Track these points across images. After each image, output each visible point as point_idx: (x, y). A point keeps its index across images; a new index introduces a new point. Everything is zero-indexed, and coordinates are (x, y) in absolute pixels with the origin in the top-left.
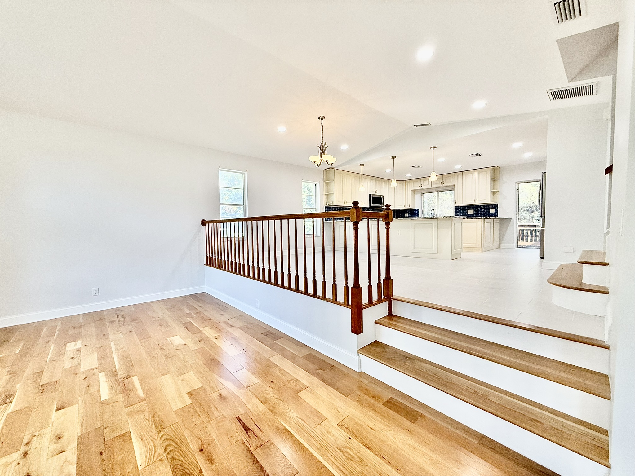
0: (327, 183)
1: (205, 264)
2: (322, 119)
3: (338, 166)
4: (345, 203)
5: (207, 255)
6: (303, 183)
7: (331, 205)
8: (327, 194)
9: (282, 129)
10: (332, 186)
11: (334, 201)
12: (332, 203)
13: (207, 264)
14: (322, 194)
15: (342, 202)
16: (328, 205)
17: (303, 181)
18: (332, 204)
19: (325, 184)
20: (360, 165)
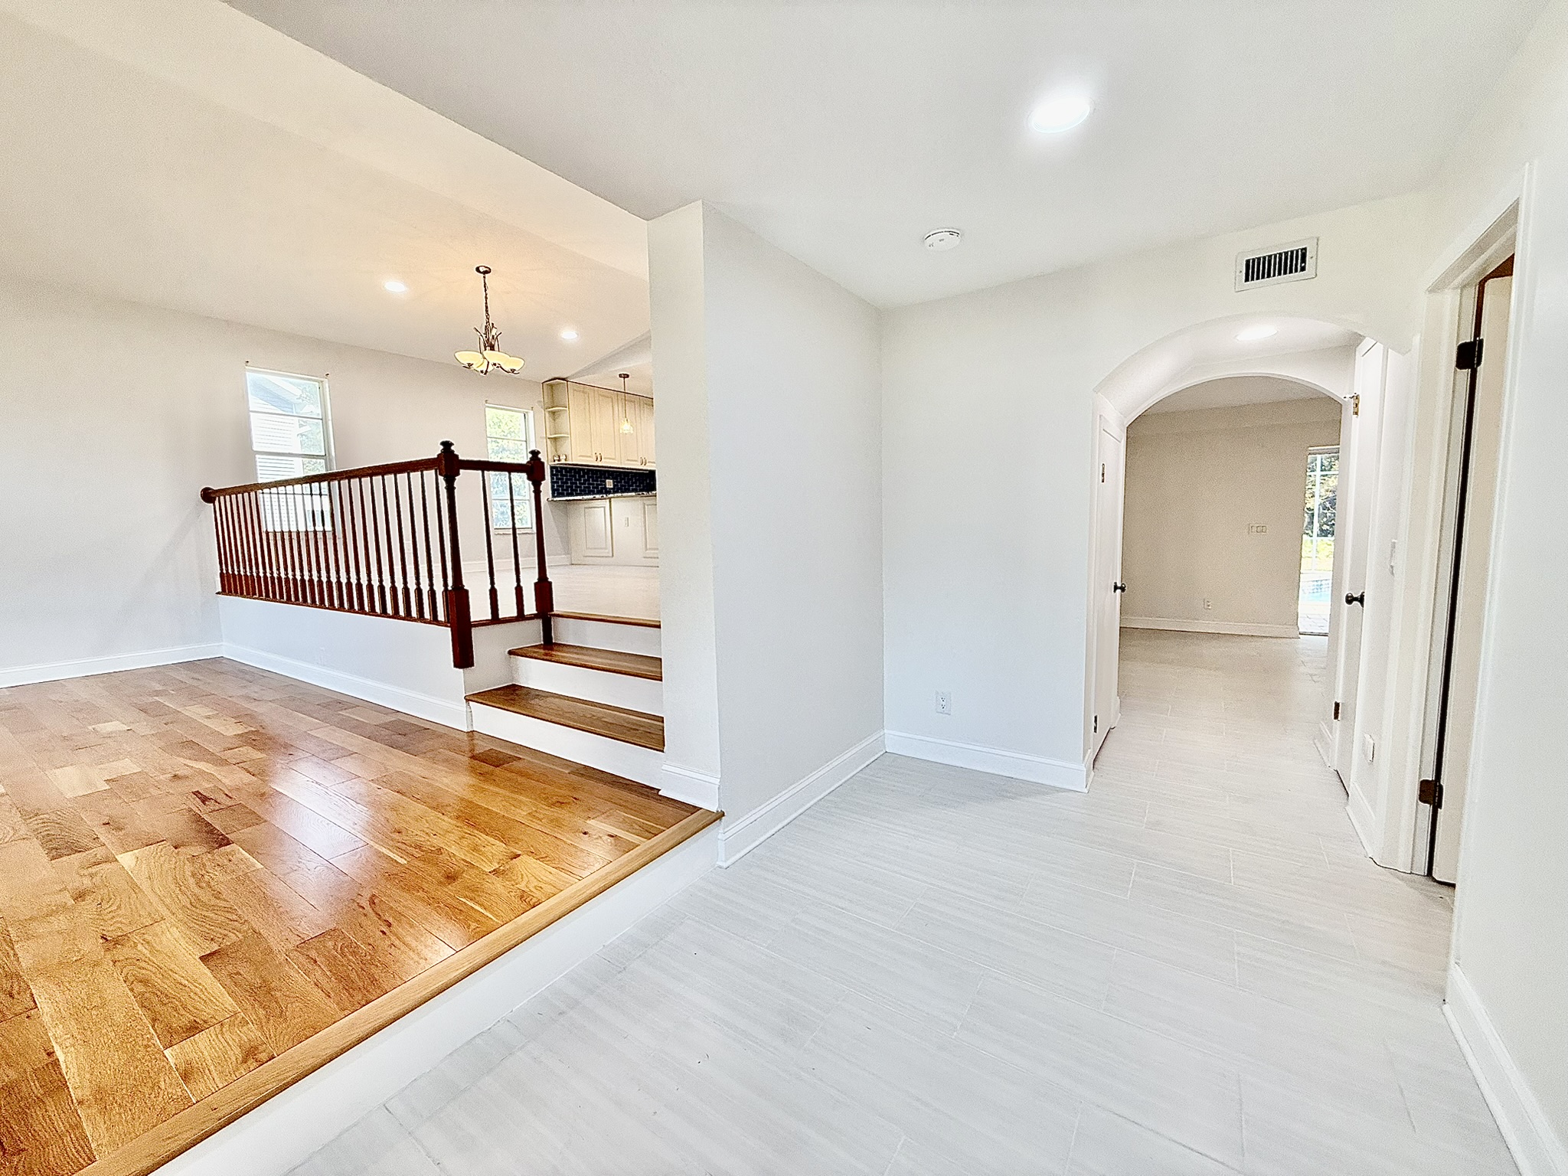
0: (554, 413)
1: (218, 593)
2: (485, 272)
3: (573, 376)
4: (599, 459)
5: (222, 570)
6: (487, 409)
7: (563, 461)
8: (555, 438)
9: (395, 287)
10: (563, 419)
11: (568, 453)
12: (565, 457)
13: (223, 592)
14: (541, 438)
15: (590, 457)
16: (557, 462)
17: (487, 405)
18: (566, 460)
19: (547, 414)
20: (620, 376)
